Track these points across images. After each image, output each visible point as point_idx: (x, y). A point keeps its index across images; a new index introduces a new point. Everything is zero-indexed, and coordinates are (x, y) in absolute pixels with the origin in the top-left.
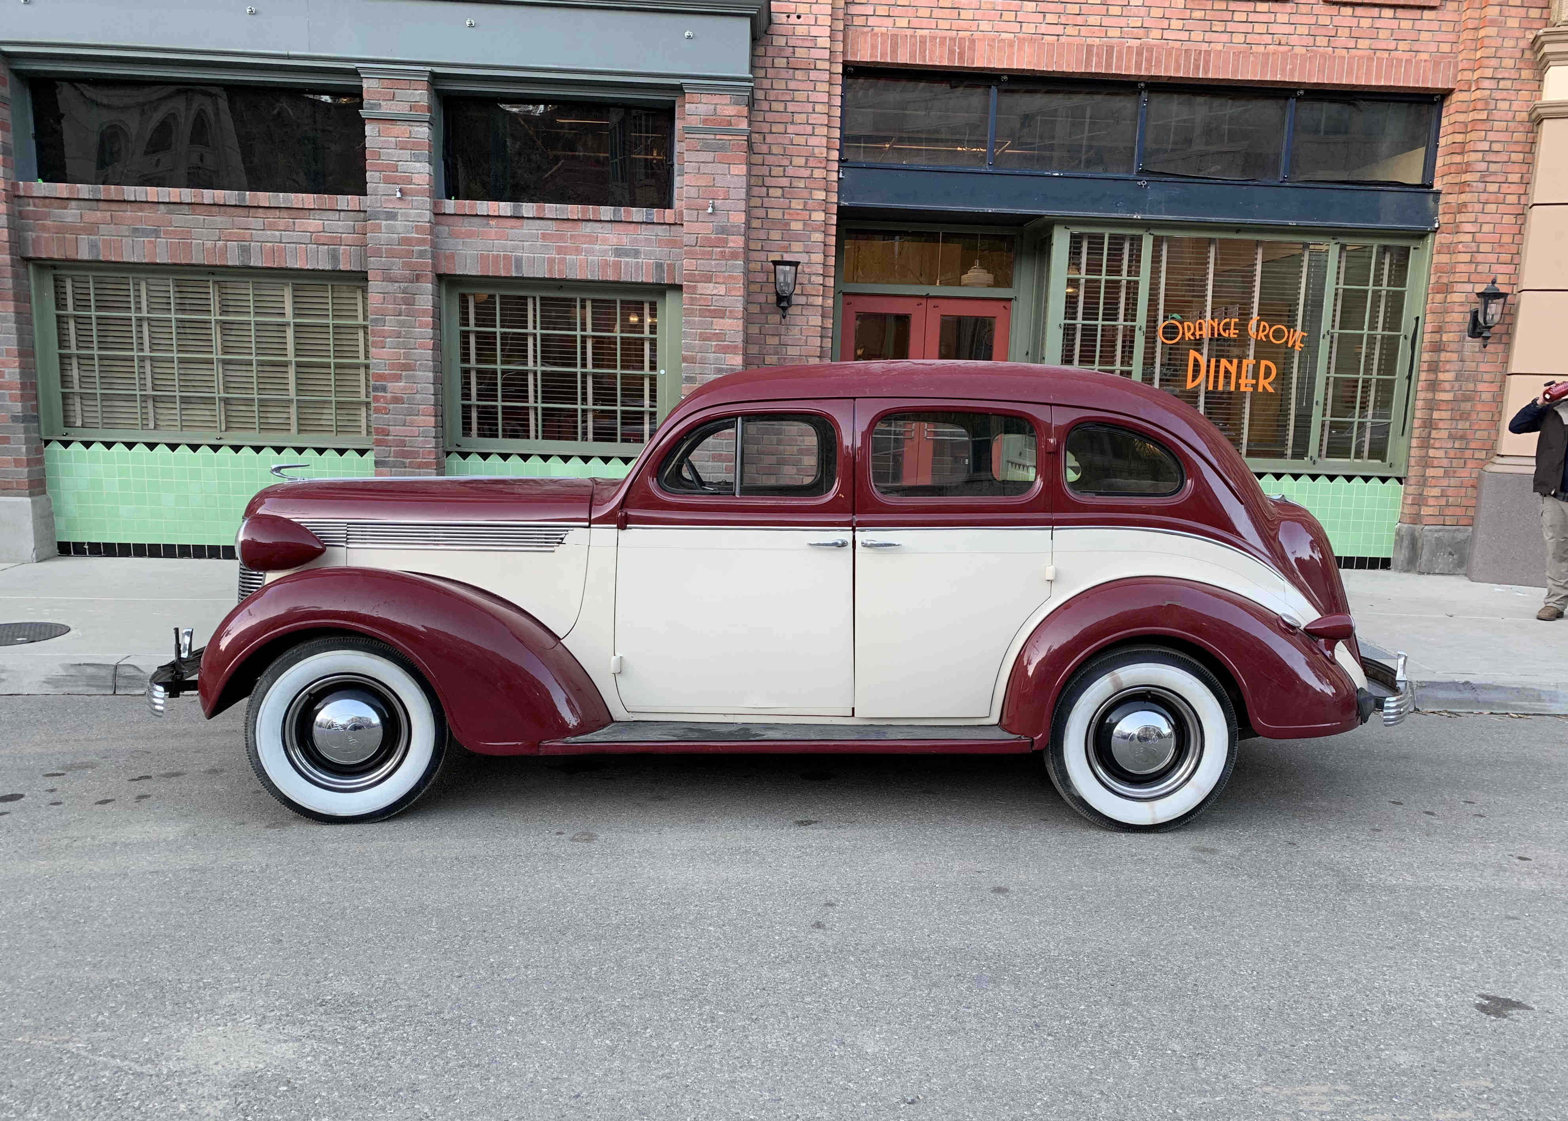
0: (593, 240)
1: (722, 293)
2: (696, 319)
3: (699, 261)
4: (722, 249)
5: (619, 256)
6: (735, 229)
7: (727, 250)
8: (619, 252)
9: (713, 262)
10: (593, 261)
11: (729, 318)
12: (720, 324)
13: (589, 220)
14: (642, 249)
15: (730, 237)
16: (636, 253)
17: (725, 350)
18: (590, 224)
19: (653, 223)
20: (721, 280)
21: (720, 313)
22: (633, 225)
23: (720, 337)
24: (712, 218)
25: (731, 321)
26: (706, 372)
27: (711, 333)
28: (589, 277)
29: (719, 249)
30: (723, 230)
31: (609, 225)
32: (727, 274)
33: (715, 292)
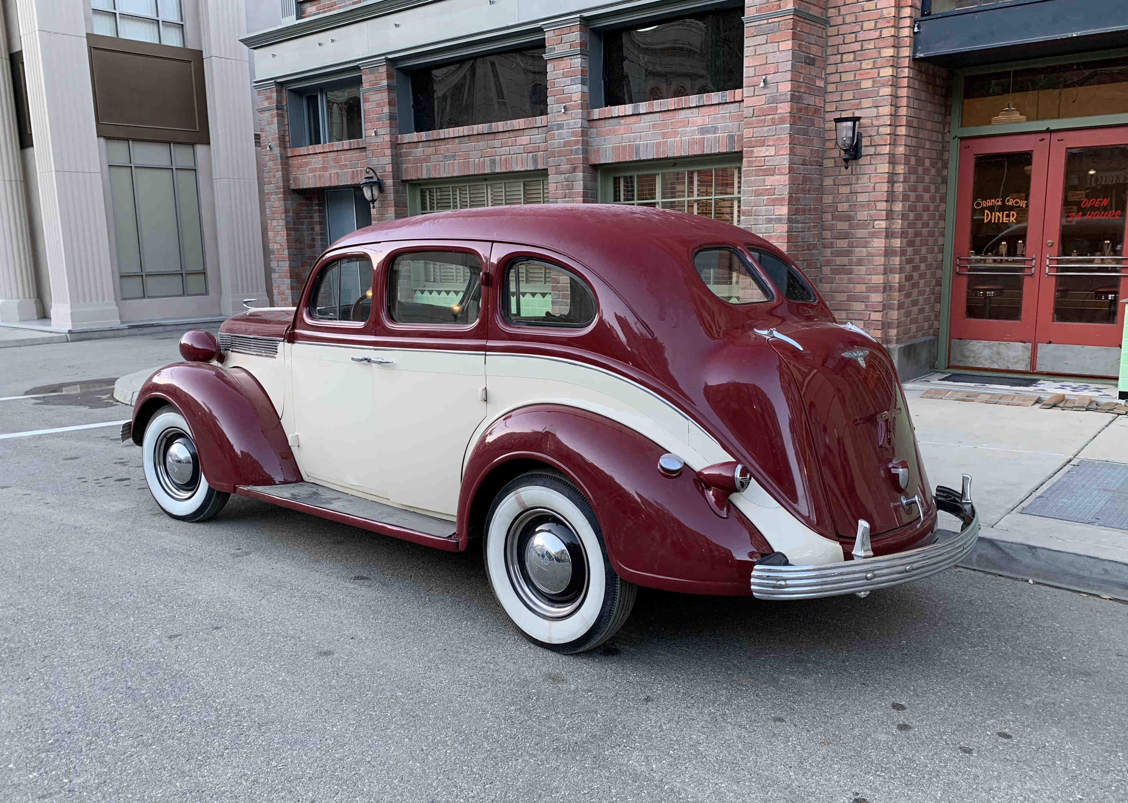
0: (686, 123)
1: (773, 154)
2: (753, 178)
3: (755, 129)
4: (772, 116)
5: (702, 134)
6: (783, 98)
7: (776, 116)
8: (703, 131)
9: (765, 129)
10: (685, 140)
11: (778, 175)
12: (770, 180)
13: (683, 109)
14: (719, 126)
15: (779, 105)
16: (715, 130)
17: (774, 202)
18: (683, 112)
19: (727, 103)
20: (771, 143)
21: (771, 172)
22: (713, 107)
23: (771, 191)
24: (765, 91)
25: (779, 177)
26: (759, 222)
27: (763, 189)
28: (683, 154)
29: (770, 117)
30: (774, 100)
31: (696, 110)
32: (775, 137)
33: (767, 154)
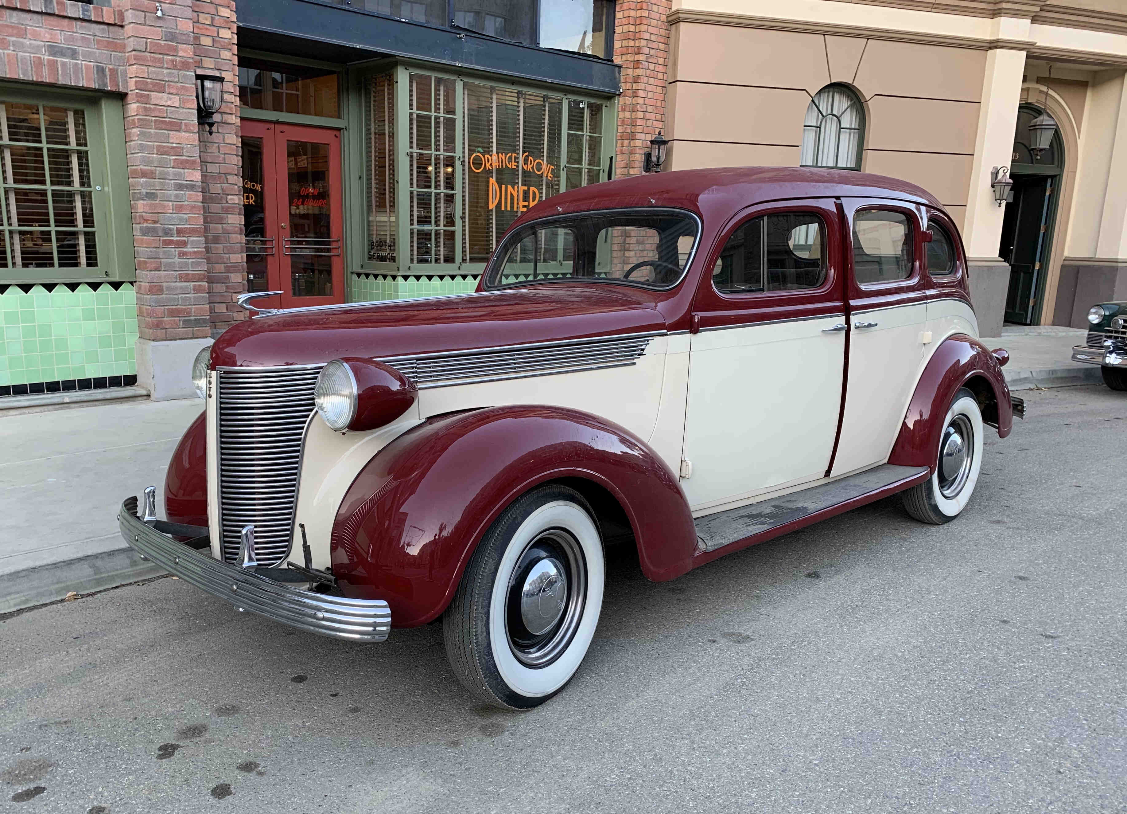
0: (22, 33)
1: (177, 104)
2: (152, 131)
3: (151, 69)
4: (173, 58)
5: (54, 54)
6: (184, 38)
7: (178, 59)
8: (54, 50)
9: (165, 71)
10: (23, 59)
11: (184, 131)
12: (176, 138)
13: (16, 9)
14: (80, 49)
15: (180, 46)
16: (74, 54)
17: (185, 164)
18: (15, 13)
19: (90, 21)
20: (174, 91)
21: (176, 126)
22: (66, 20)
23: (177, 151)
24: (160, 23)
25: (187, 134)
26: (166, 188)
27: (168, 147)
28: (21, 77)
29: (170, 58)
30: (172, 37)
31: (39, 17)
32: (179, 85)
33: (169, 103)
